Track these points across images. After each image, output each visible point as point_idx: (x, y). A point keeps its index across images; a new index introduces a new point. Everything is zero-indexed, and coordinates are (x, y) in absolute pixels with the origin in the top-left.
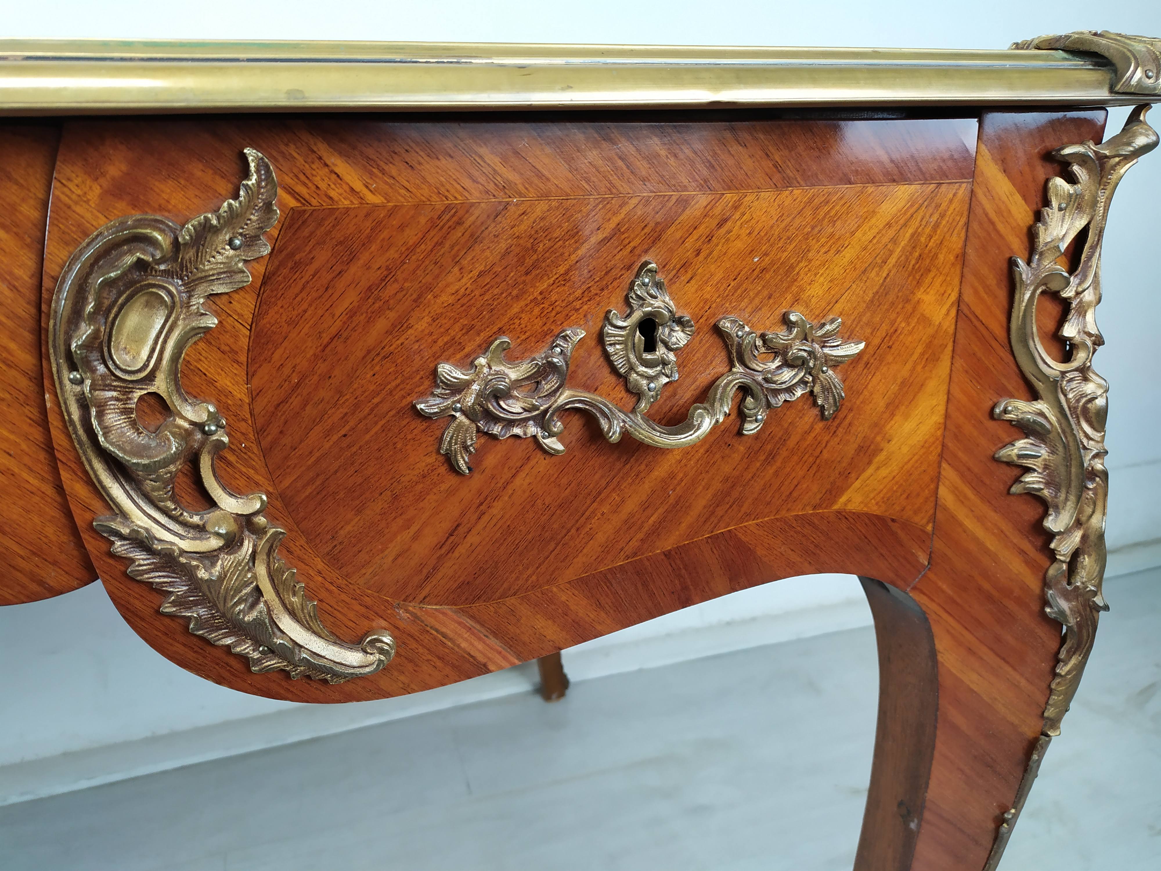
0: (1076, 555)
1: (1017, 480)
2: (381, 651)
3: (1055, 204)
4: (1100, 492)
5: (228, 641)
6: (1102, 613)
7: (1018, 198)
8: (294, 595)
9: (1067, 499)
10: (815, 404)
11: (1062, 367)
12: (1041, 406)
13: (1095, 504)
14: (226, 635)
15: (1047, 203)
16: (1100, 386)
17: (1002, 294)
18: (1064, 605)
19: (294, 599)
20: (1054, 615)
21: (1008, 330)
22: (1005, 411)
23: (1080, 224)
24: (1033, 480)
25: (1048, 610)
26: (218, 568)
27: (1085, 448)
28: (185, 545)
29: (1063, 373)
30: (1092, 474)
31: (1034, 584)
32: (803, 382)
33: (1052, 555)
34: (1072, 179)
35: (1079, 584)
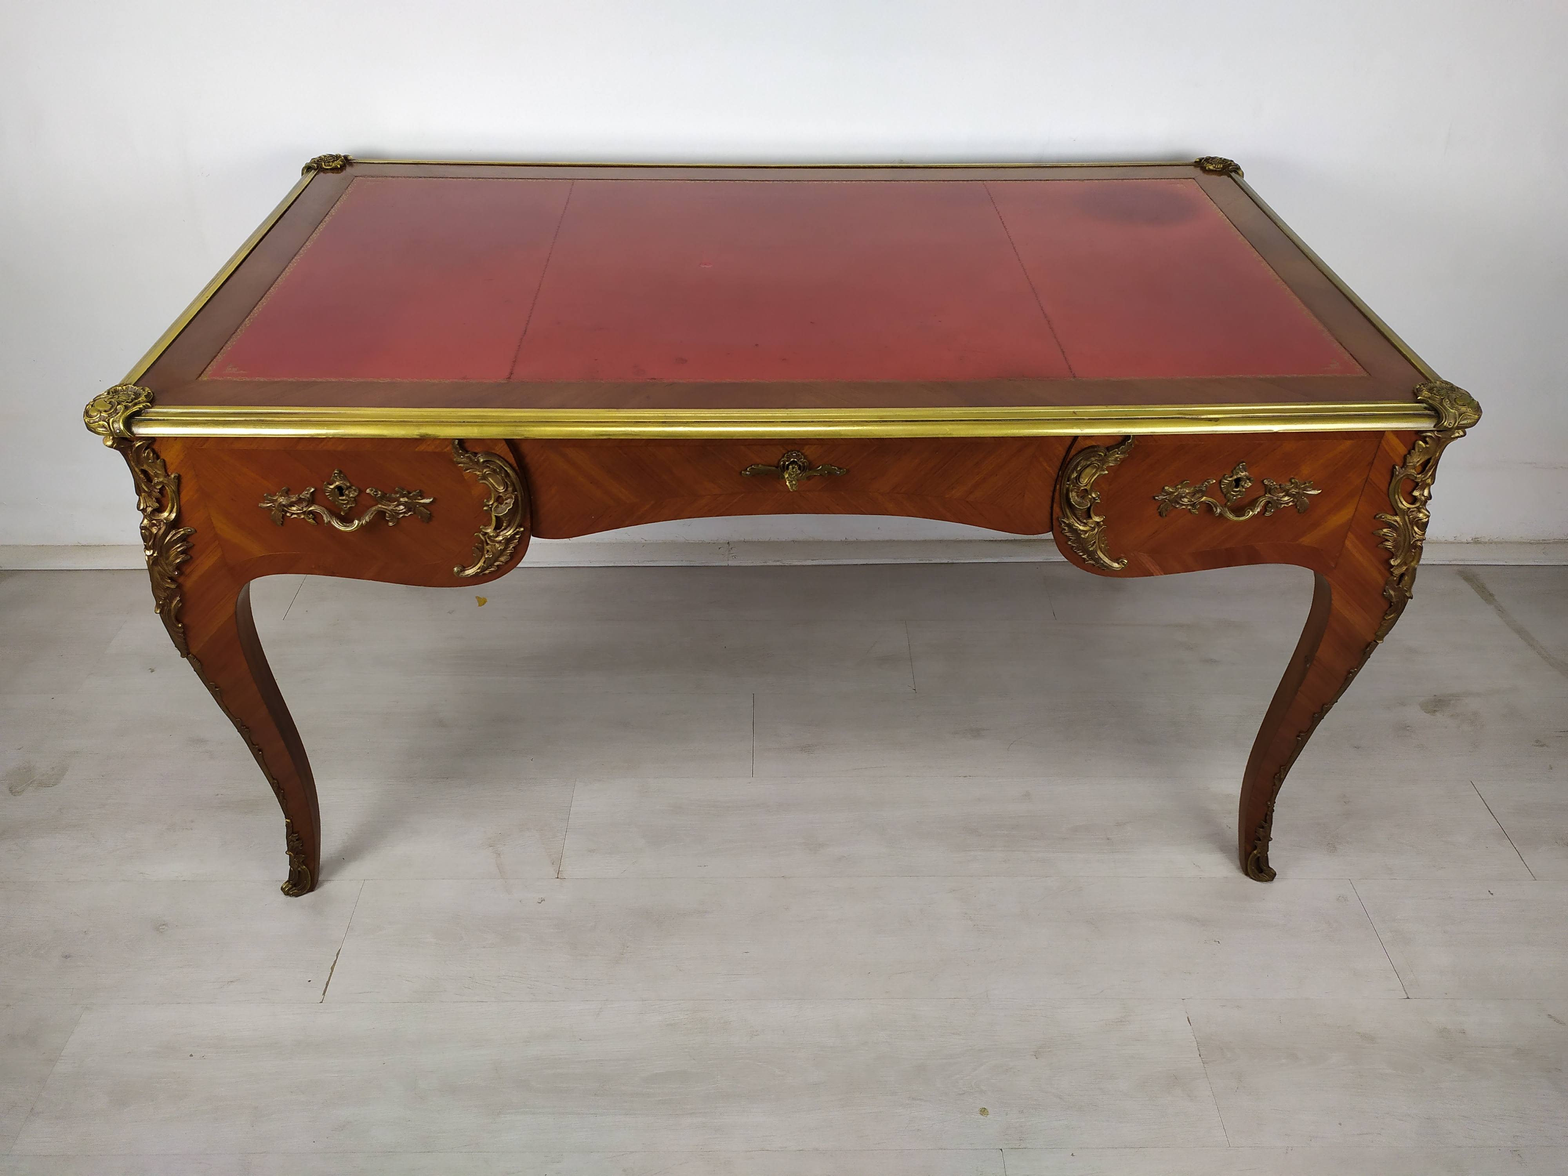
0: (1402, 576)
1: (1382, 543)
2: (1124, 564)
3: (1417, 450)
4: (1417, 554)
5: (1081, 554)
6: (1410, 600)
7: (1402, 445)
8: (1103, 544)
9: (1401, 554)
10: (1297, 507)
11: (1409, 506)
12: (1397, 518)
13: (1414, 558)
14: (1081, 552)
15: (1414, 449)
16: (1425, 515)
17: (1388, 477)
18: (1392, 593)
19: (1103, 545)
20: (1386, 596)
21: (1389, 489)
22: (1381, 517)
23: (1427, 457)
24: (1389, 545)
25: (1385, 593)
26: (1087, 535)
27: (1413, 537)
28: (1081, 528)
29: (1409, 509)
30: (1415, 546)
31: (1381, 581)
32: (1293, 501)
33: (1392, 573)
34: (1426, 442)
35: (1401, 586)
